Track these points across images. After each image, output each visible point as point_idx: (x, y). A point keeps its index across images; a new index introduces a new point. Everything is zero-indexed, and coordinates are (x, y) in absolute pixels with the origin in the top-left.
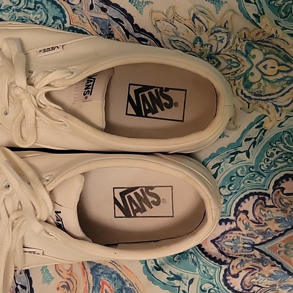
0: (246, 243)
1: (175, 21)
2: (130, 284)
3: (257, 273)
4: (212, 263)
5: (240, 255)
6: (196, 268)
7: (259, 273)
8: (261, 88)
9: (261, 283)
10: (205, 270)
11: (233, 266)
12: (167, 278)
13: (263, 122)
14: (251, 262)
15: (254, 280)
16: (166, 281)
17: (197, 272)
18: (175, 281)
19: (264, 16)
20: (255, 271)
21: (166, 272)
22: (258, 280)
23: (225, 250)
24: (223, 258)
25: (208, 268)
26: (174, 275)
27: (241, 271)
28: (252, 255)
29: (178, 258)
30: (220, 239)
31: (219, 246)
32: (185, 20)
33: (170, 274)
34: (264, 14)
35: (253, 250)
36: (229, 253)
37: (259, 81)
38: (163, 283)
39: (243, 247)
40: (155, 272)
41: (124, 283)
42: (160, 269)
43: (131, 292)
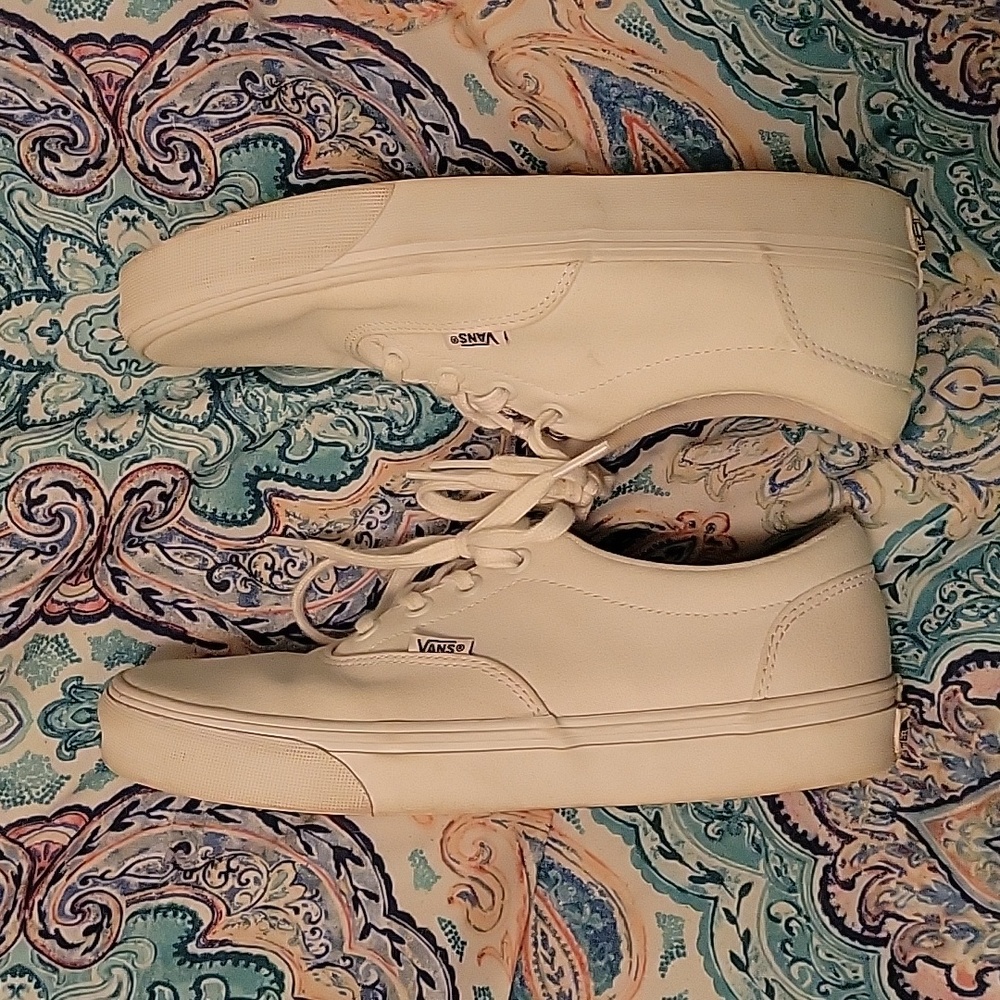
0: (878, 802)
2: (601, 892)
4: (796, 848)
5: (862, 831)
6: (758, 860)
8: (945, 439)
10: (778, 866)
11: (844, 861)
12: (691, 878)
13: (945, 523)
16: (685, 883)
17: (762, 871)
18: (709, 884)
19: (957, 254)
21: (687, 862)
23: (829, 810)
24: (824, 836)
25: (785, 861)
26: (707, 870)
27: (859, 874)
28: (888, 834)
29: (716, 829)
31: (817, 800)
33: (697, 869)
34: (958, 248)
35: (893, 821)
36: (838, 819)
37: (941, 423)
38: (679, 888)
39: (871, 810)
40: (660, 862)
41: (583, 889)
42: (673, 855)
43: (601, 909)
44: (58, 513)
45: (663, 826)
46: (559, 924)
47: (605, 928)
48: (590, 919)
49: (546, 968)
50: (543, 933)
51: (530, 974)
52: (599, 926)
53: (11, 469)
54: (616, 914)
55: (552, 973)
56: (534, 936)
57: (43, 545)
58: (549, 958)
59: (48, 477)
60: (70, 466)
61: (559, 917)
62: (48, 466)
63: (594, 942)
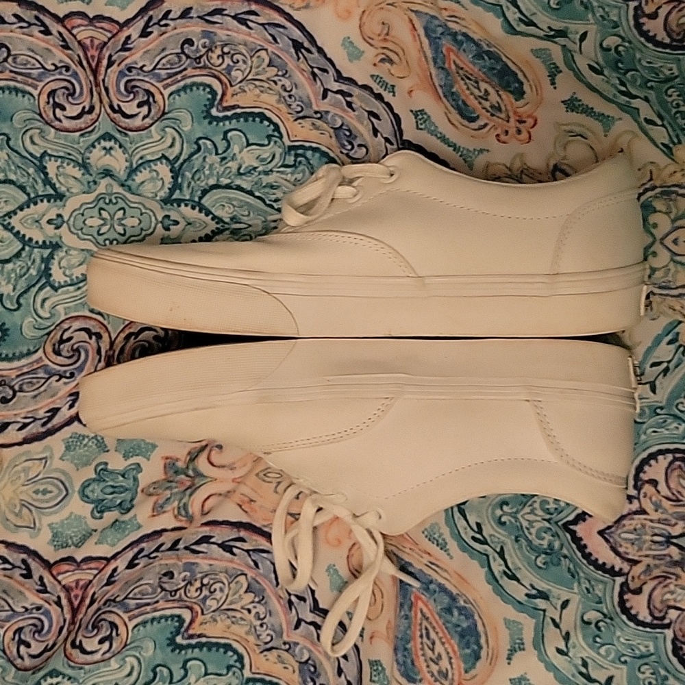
0: (656, 534)
1: (524, 176)
2: (465, 602)
3: (671, 583)
5: (647, 556)
6: (574, 583)
7: (676, 583)
8: (670, 275)
9: (680, 601)
10: (588, 586)
11: (633, 578)
12: (526, 595)
13: (678, 334)
14: (663, 568)
15: (668, 596)
16: (523, 598)
17: (576, 591)
18: (538, 600)
19: (680, 146)
20: (668, 581)
21: (523, 583)
22: (674, 596)
23: (621, 546)
24: (618, 564)
26: (538, 590)
27: (645, 583)
28: (665, 556)
29: (543, 561)
30: (613, 529)
31: (611, 540)
32: (540, 174)
33: (530, 588)
34: (680, 142)
35: (668, 547)
36: (628, 551)
37: (667, 265)
38: (519, 602)
39: (651, 541)
40: (505, 581)
41: (453, 599)
42: (513, 577)
43: (466, 613)
44: (78, 350)
45: (507, 556)
46: (437, 623)
47: (469, 626)
48: (459, 620)
49: (429, 653)
50: (426, 629)
51: (418, 657)
52: (465, 625)
53: (52, 320)
54: (476, 617)
55: (433, 657)
56: (421, 630)
57: (65, 372)
58: (431, 646)
59: (77, 325)
60: (90, 318)
61: (437, 617)
62: (77, 317)
63: (462, 636)
